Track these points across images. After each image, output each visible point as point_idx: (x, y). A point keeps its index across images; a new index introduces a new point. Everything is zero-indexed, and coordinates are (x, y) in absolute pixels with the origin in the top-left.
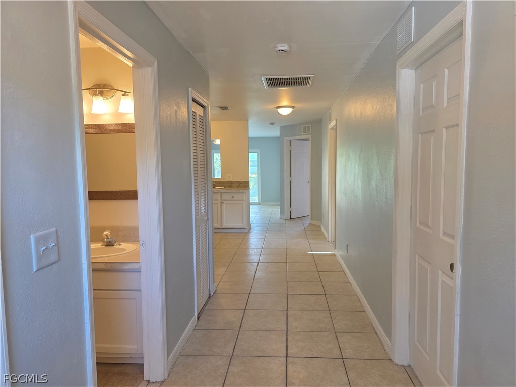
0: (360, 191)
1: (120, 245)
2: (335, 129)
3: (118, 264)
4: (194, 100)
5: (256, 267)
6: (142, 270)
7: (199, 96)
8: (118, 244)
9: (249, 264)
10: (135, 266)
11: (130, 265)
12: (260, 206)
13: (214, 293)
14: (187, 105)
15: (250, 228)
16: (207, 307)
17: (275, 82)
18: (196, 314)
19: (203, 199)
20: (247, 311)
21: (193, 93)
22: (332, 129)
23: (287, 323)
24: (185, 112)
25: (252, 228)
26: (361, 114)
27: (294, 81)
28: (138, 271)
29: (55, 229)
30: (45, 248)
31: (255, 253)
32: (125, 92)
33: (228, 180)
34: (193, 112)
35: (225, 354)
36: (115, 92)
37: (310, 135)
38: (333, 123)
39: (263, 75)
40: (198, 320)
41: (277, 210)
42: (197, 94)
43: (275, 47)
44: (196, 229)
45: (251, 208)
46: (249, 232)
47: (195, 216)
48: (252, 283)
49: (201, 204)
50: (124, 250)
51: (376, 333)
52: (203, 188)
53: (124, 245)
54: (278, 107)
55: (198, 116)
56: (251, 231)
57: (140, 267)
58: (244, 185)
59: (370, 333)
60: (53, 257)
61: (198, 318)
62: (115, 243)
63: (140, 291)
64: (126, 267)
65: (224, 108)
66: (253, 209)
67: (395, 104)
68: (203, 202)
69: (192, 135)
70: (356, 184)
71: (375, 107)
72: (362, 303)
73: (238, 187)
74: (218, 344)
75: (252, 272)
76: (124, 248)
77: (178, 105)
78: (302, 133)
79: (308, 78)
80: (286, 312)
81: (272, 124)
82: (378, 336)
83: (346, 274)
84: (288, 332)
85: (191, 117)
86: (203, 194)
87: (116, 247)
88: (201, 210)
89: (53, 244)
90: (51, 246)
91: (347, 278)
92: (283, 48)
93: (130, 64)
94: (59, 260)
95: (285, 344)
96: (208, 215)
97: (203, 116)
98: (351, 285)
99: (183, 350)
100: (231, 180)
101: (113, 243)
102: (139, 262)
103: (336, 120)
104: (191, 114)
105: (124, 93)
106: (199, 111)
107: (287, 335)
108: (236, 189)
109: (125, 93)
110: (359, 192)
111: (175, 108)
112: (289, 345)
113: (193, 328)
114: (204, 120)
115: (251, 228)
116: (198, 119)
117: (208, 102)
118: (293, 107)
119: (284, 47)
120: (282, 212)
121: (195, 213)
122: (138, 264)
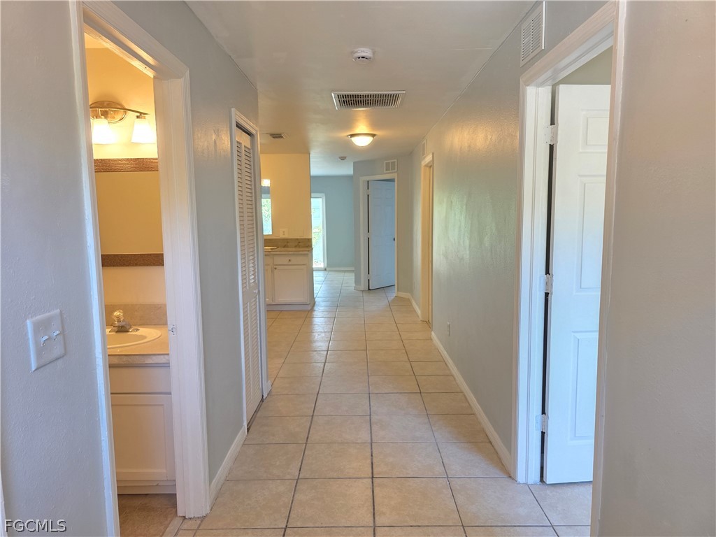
0: (468, 252)
1: (138, 330)
2: (430, 166)
3: (137, 357)
4: (238, 126)
5: (324, 358)
6: (173, 364)
7: (245, 119)
8: (134, 329)
9: (315, 353)
10: (162, 360)
11: (154, 358)
12: (326, 273)
13: (268, 394)
14: (229, 132)
15: (312, 303)
16: (259, 415)
17: (350, 101)
18: (245, 424)
19: (252, 265)
20: (315, 418)
21: (237, 116)
22: (426, 166)
23: (371, 432)
24: (226, 143)
25: (317, 303)
26: (469, 146)
27: (377, 99)
28: (166, 365)
29: (58, 311)
30: (46, 337)
31: (322, 338)
32: (141, 113)
33: (281, 236)
34: (237, 142)
35: (288, 477)
36: (125, 113)
37: (396, 174)
38: (428, 158)
39: (333, 90)
40: (248, 431)
41: (349, 279)
42: (243, 117)
43: (353, 53)
44: (243, 305)
45: (314, 275)
46: (312, 310)
47: (243, 288)
48: (319, 379)
49: (249, 272)
50: (144, 337)
51: (490, 442)
52: (251, 250)
53: (143, 331)
54: (352, 136)
55: (243, 148)
56: (316, 308)
57: (169, 360)
58: (305, 245)
59: (482, 442)
60: (57, 350)
61: (248, 429)
62: (130, 328)
63: (171, 394)
64: (149, 361)
65: (277, 136)
66: (318, 277)
67: (518, 134)
68: (252, 269)
69: (236, 175)
70: (461, 243)
71: (489, 137)
72: (471, 403)
73: (296, 247)
74: (278, 463)
75: (319, 365)
76: (143, 334)
77: (217, 132)
78: (385, 172)
79: (397, 96)
80: (368, 418)
81: (343, 158)
82: (493, 446)
83: (448, 364)
84: (373, 444)
85: (235, 149)
86: (251, 258)
87: (132, 333)
88: (249, 280)
89: (58, 332)
90: (55, 334)
91: (449, 370)
92: (363, 54)
93: (150, 73)
94: (65, 354)
95: (369, 461)
96: (259, 287)
97: (250, 147)
98: (455, 379)
99: (229, 473)
100: (286, 236)
101: (128, 327)
102: (168, 354)
103: (433, 154)
104: (235, 145)
105: (138, 114)
106: (245, 140)
107: (371, 449)
108: (294, 249)
109: (141, 115)
110: (466, 254)
111: (214, 137)
112: (374, 461)
113: (242, 442)
114: (251, 154)
115: (315, 303)
116: (243, 153)
117: (257, 128)
118: (373, 135)
119: (366, 52)
120: (357, 281)
121: (243, 284)
122: (166, 356)
